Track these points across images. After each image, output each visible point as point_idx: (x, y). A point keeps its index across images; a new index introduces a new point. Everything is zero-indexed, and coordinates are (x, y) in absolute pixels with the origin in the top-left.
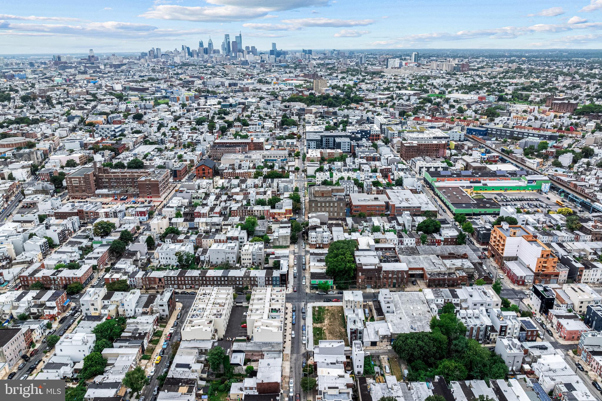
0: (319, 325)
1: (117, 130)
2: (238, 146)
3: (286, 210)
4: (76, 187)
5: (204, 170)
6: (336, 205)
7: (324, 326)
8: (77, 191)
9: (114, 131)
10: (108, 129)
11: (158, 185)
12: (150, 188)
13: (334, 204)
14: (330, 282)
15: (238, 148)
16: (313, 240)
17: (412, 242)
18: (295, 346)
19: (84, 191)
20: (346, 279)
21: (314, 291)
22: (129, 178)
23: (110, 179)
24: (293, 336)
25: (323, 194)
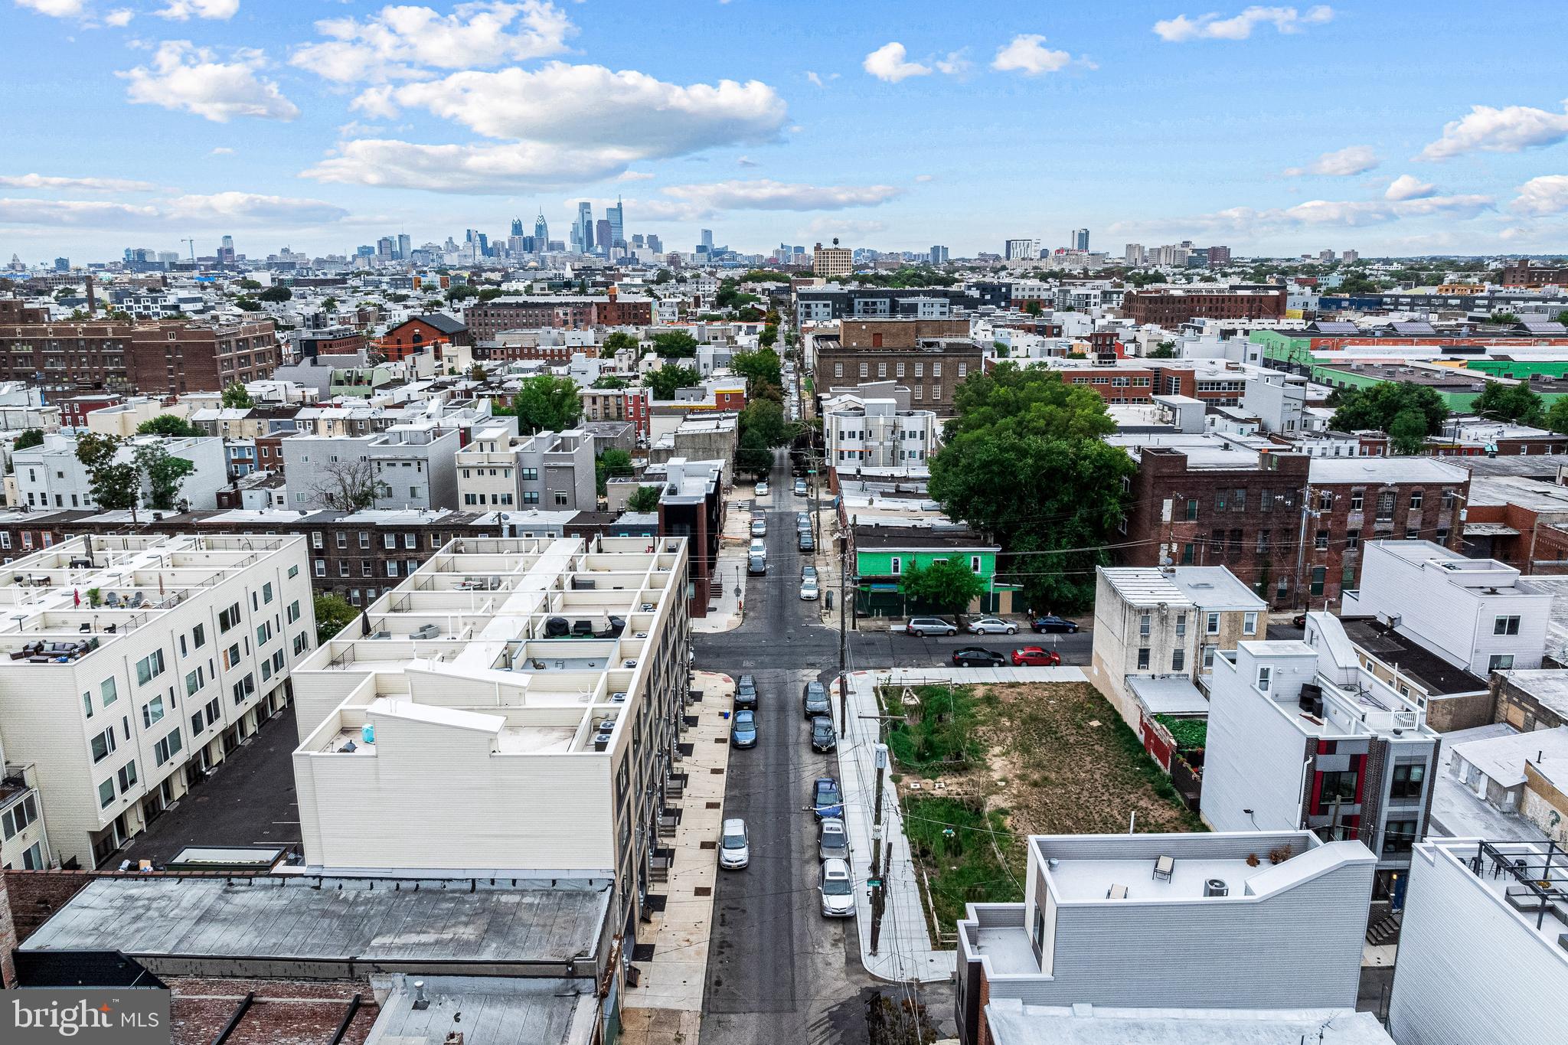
0: (946, 786)
3: (720, 397)
5: (416, 339)
6: (937, 371)
7: (993, 789)
11: (211, 349)
12: (180, 364)
13: (928, 368)
14: (982, 561)
15: (560, 311)
16: (848, 445)
18: (752, 937)
20: (1081, 541)
21: (877, 622)
22: (115, 342)
24: (738, 856)
25: (878, 338)
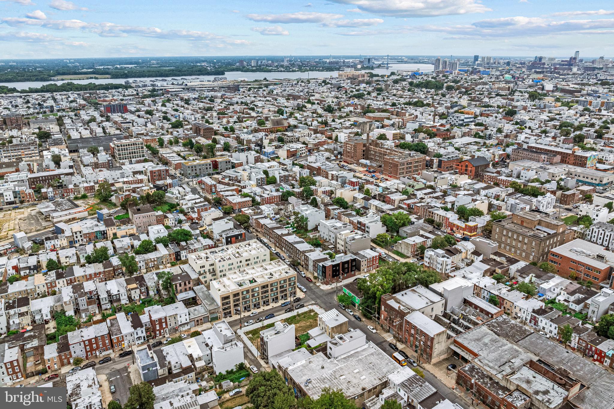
1: (465, 120)
2: (544, 154)
3: (466, 226)
4: (349, 152)
5: (467, 166)
6: (526, 241)
8: (349, 156)
9: (463, 120)
10: (457, 117)
12: (391, 168)
15: (543, 156)
17: (552, 329)
19: (352, 157)
23: (376, 152)
25: (522, 222)
